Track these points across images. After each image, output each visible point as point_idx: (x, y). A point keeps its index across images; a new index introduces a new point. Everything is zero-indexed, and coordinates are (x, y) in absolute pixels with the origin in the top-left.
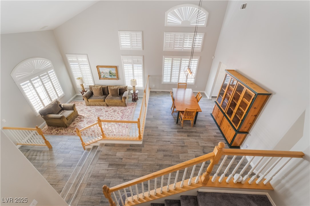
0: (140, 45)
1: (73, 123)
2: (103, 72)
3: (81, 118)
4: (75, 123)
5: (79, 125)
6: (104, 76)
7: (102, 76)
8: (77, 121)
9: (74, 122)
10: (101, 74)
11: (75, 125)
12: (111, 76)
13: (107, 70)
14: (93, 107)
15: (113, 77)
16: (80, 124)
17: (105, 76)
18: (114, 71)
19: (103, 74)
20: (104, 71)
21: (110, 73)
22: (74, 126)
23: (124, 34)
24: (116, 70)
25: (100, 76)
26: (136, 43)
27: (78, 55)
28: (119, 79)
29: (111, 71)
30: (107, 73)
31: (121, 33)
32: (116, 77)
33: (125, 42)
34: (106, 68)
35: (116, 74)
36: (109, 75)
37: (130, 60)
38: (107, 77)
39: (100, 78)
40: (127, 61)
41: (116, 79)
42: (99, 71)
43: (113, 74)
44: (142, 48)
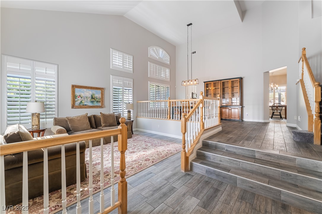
2: (80, 96)
6: (81, 102)
7: (77, 103)
10: (76, 100)
12: (92, 102)
13: (88, 93)
15: (96, 104)
17: (83, 102)
18: (98, 95)
19: (80, 98)
20: (83, 95)
21: (92, 98)
23: (117, 53)
24: (102, 94)
25: (74, 102)
26: (128, 64)
27: (37, 63)
28: (104, 107)
29: (95, 94)
30: (87, 98)
31: (114, 51)
32: (100, 104)
33: (117, 61)
34: (87, 89)
35: (101, 99)
36: (90, 100)
37: (121, 82)
38: (85, 105)
39: (73, 107)
40: (117, 82)
41: (101, 106)
42: (75, 93)
43: (97, 99)
44: (132, 72)
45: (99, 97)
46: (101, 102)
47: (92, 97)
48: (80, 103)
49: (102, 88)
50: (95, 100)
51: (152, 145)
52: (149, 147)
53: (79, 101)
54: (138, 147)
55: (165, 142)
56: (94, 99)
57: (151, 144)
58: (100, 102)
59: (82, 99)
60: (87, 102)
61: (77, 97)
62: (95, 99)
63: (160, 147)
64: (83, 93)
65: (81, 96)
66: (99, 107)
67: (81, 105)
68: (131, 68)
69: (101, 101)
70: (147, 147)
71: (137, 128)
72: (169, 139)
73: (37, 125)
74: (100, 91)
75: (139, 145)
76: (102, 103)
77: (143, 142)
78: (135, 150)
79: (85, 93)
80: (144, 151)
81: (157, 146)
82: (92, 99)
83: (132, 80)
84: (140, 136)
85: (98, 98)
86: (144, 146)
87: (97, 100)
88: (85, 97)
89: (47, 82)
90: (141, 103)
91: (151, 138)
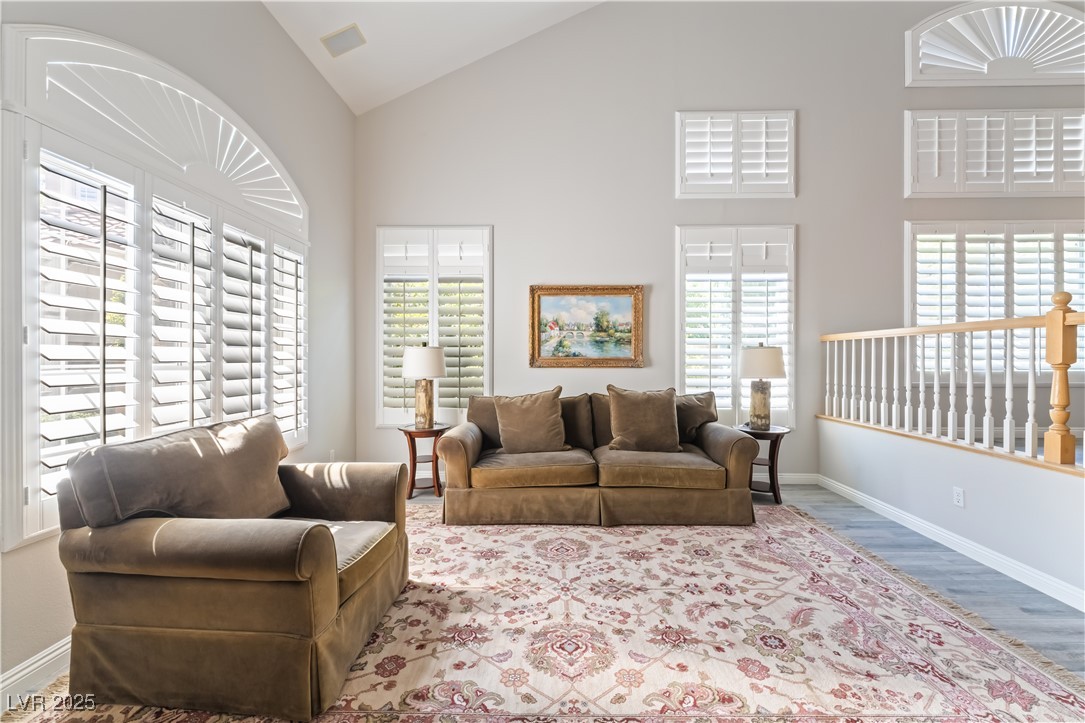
0: (786, 171)
1: (372, 660)
2: (556, 323)
3: (445, 610)
4: (398, 662)
5: (454, 689)
6: (560, 344)
7: (547, 349)
8: (416, 632)
9: (389, 650)
10: (543, 336)
11: (405, 682)
12: (599, 343)
13: (584, 311)
14: (498, 533)
16: (460, 676)
17: (565, 343)
18: (620, 314)
19: (556, 331)
20: (565, 318)
21: (599, 327)
22: (393, 697)
23: (703, 125)
24: (636, 311)
25: (536, 343)
26: (763, 160)
27: (442, 232)
28: (647, 363)
29: (608, 314)
30: (578, 328)
31: (690, 119)
32: (628, 352)
33: (706, 160)
34: (580, 297)
35: (633, 332)
36: (591, 336)
37: (726, 249)
38: (574, 355)
39: (534, 361)
40: (707, 254)
41: (631, 360)
42: (539, 313)
43: (616, 331)
44: (792, 188)
45: (627, 324)
46: (633, 345)
47: (598, 325)
48: (556, 349)
49: (637, 287)
50: (609, 336)
51: (844, 632)
52: (816, 636)
53: (554, 342)
54: (735, 606)
55: (984, 646)
56: (605, 331)
57: (842, 618)
58: (629, 342)
59: (564, 333)
60: (578, 343)
61: (548, 328)
62: (612, 331)
63: (909, 684)
64: (568, 310)
65: (561, 323)
66: (625, 364)
67: (560, 354)
68: (781, 176)
69: (633, 342)
70: (795, 634)
71: (818, 472)
72: (1057, 622)
73: (424, 416)
74: (626, 301)
75: (750, 596)
76: (636, 347)
77: (796, 581)
78: (700, 629)
79: (572, 310)
80: (744, 665)
81: (885, 665)
82: (599, 331)
83: (791, 232)
84: (809, 525)
85: (620, 328)
86: (778, 616)
87: (618, 334)
88: (574, 325)
89: (462, 285)
90: (840, 343)
91: (874, 565)
